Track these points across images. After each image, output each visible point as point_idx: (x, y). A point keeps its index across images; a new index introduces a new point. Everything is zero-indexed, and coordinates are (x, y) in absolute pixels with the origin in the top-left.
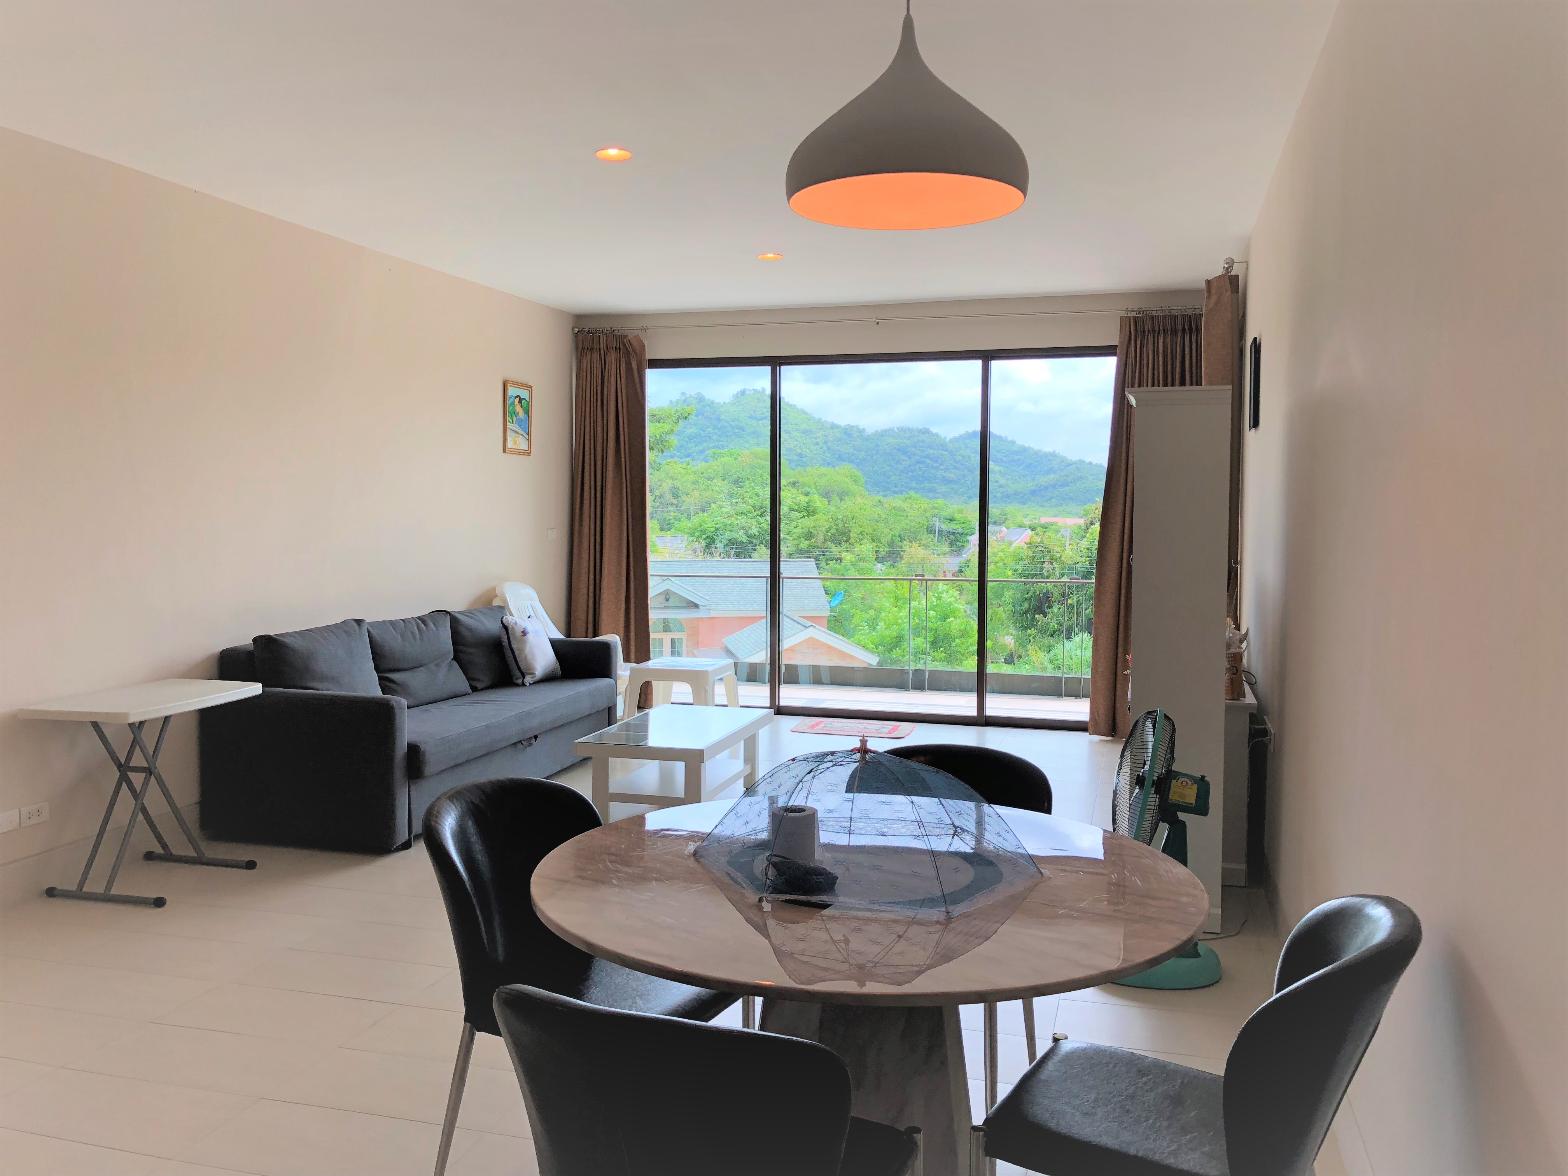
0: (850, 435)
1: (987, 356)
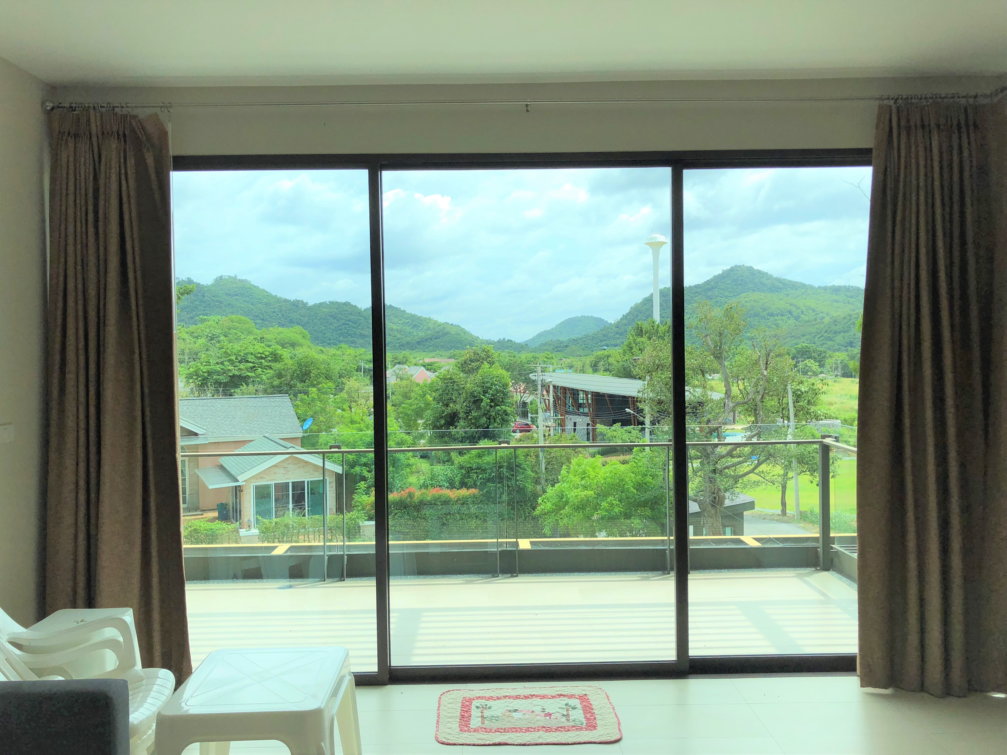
0: (297, 306)
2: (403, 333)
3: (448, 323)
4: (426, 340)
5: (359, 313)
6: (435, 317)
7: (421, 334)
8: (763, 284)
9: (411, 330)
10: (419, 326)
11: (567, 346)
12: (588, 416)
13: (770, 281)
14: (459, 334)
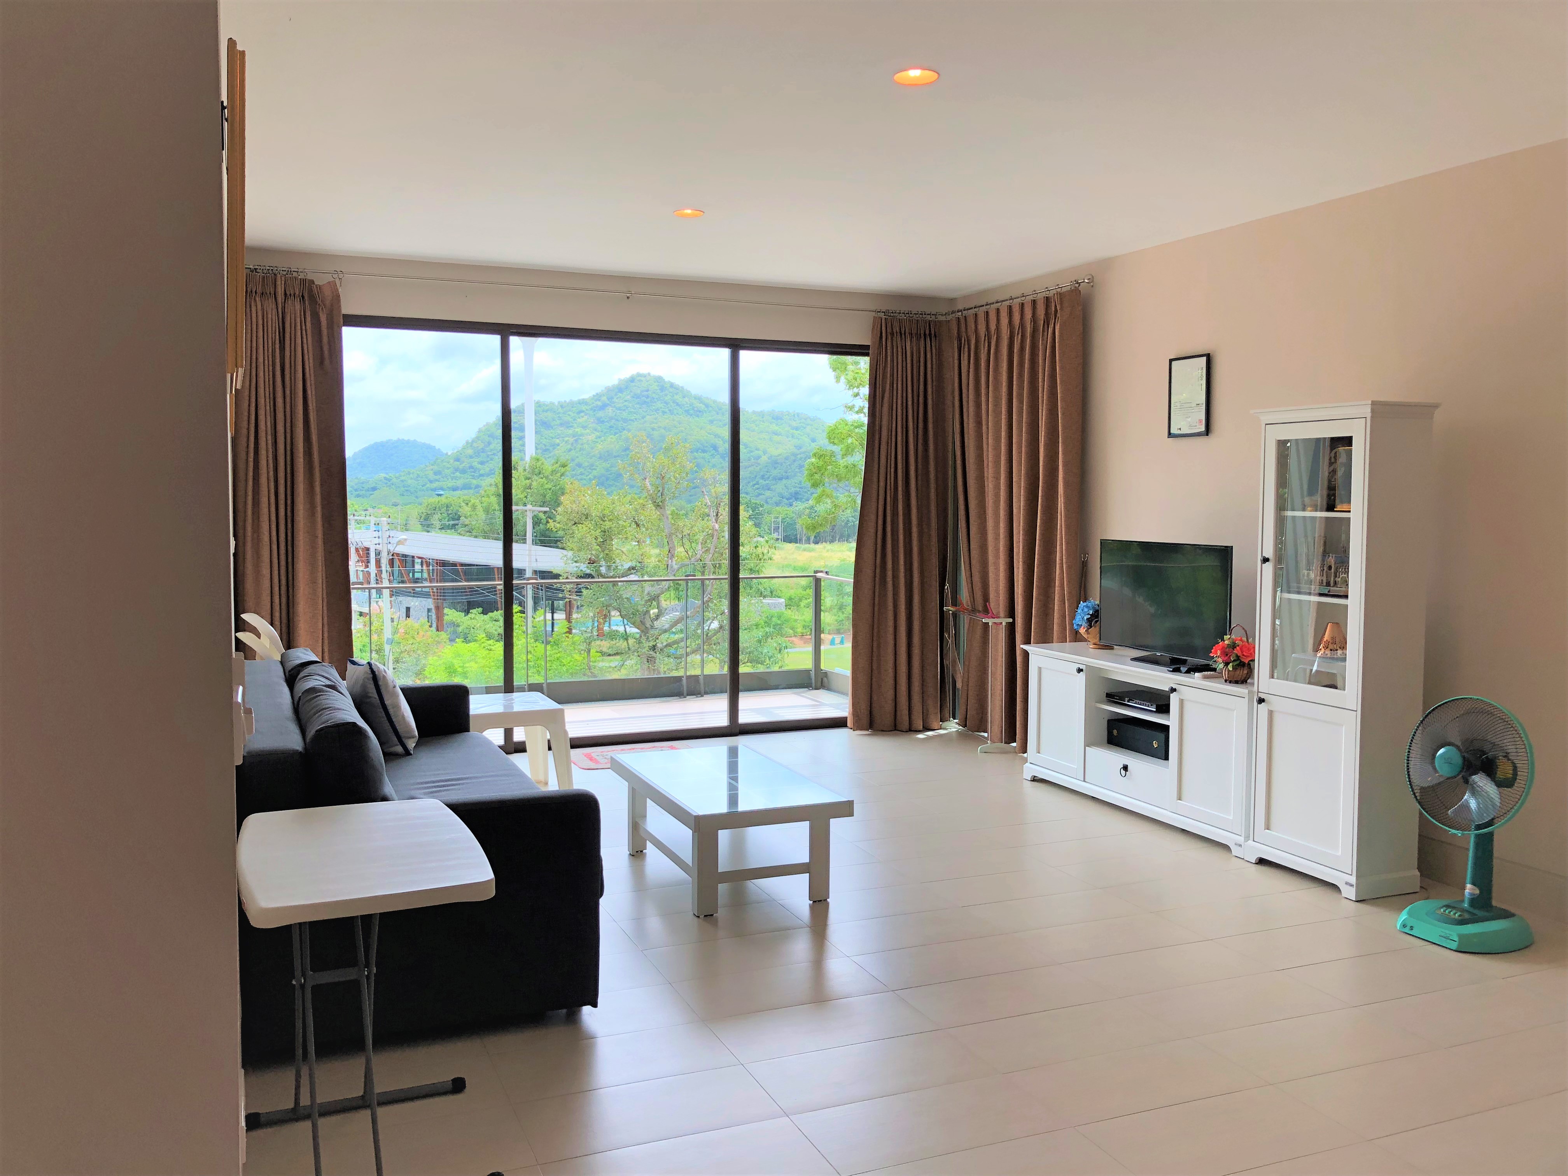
1: (735, 345)
12: (430, 596)
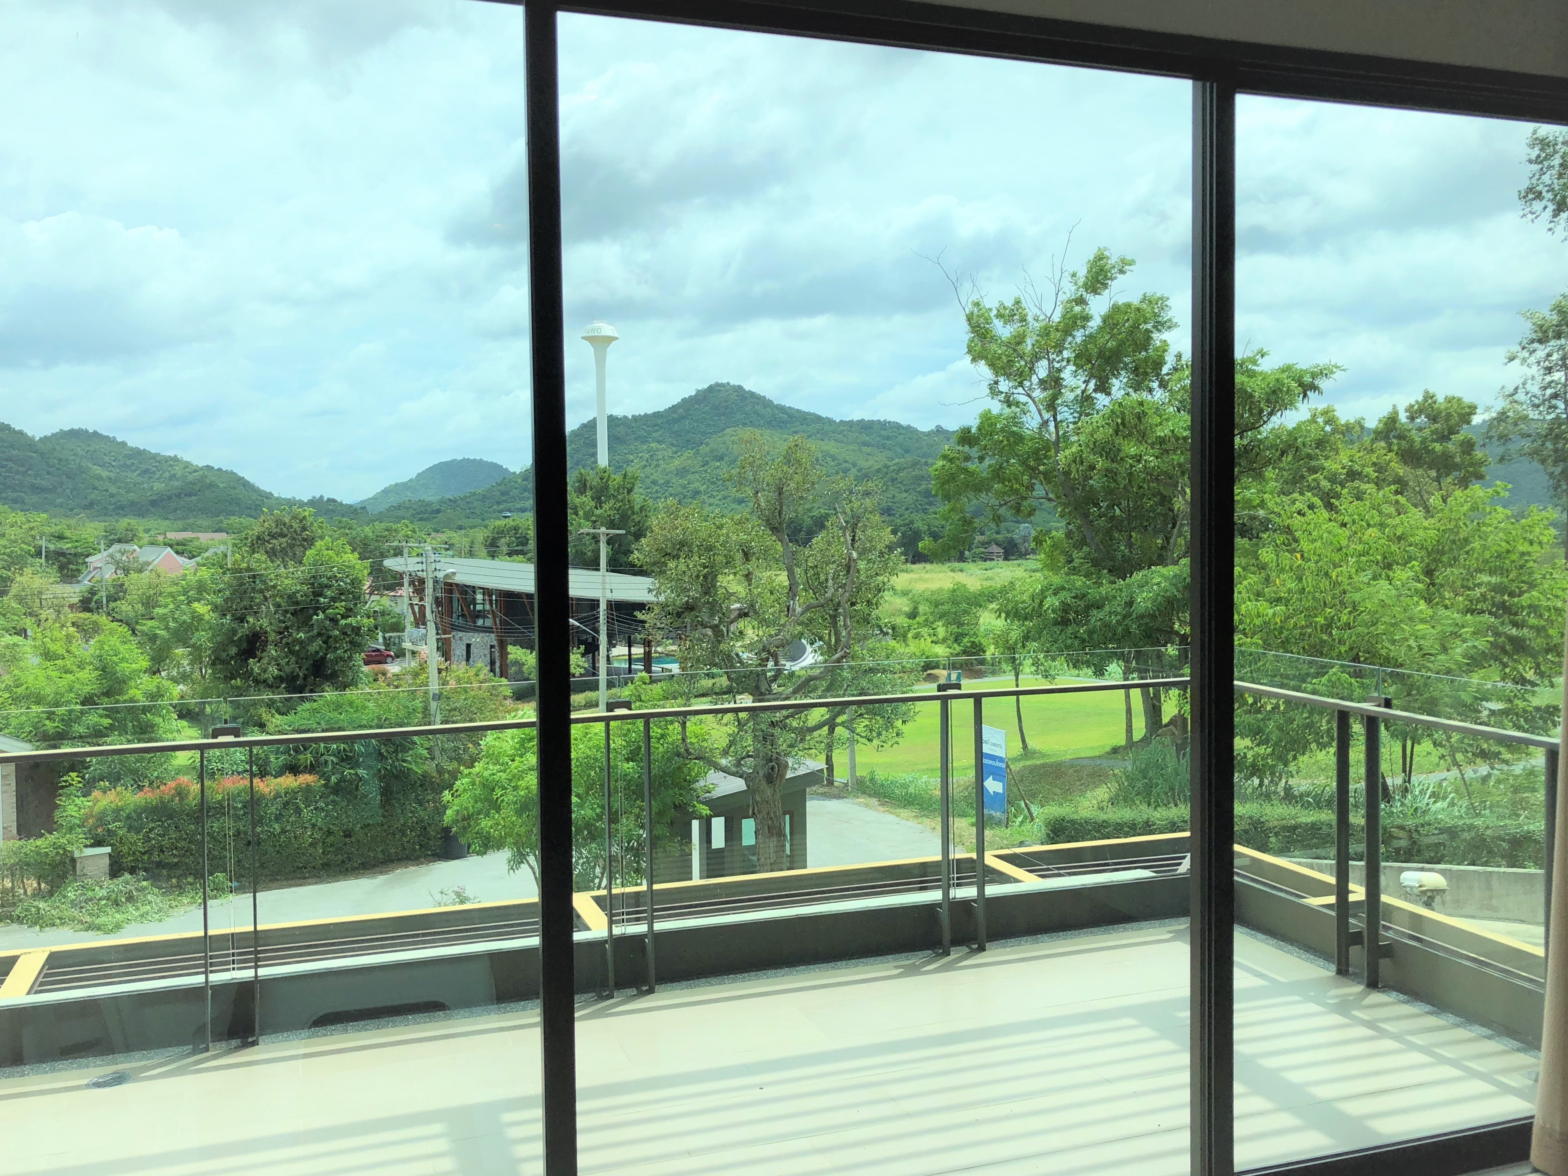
2: (122, 485)
3: (213, 468)
4: (170, 498)
5: (30, 445)
6: (186, 457)
7: (158, 486)
8: (758, 415)
9: (140, 479)
10: (154, 472)
11: (438, 511)
12: (493, 632)
13: (768, 409)
14: (234, 488)
